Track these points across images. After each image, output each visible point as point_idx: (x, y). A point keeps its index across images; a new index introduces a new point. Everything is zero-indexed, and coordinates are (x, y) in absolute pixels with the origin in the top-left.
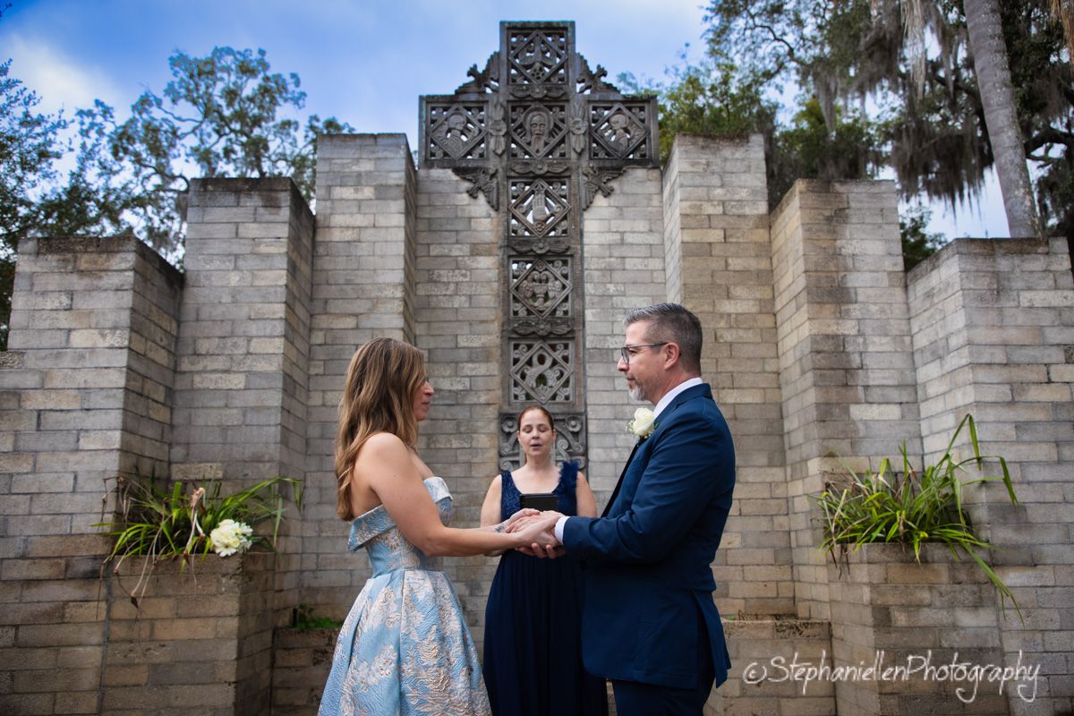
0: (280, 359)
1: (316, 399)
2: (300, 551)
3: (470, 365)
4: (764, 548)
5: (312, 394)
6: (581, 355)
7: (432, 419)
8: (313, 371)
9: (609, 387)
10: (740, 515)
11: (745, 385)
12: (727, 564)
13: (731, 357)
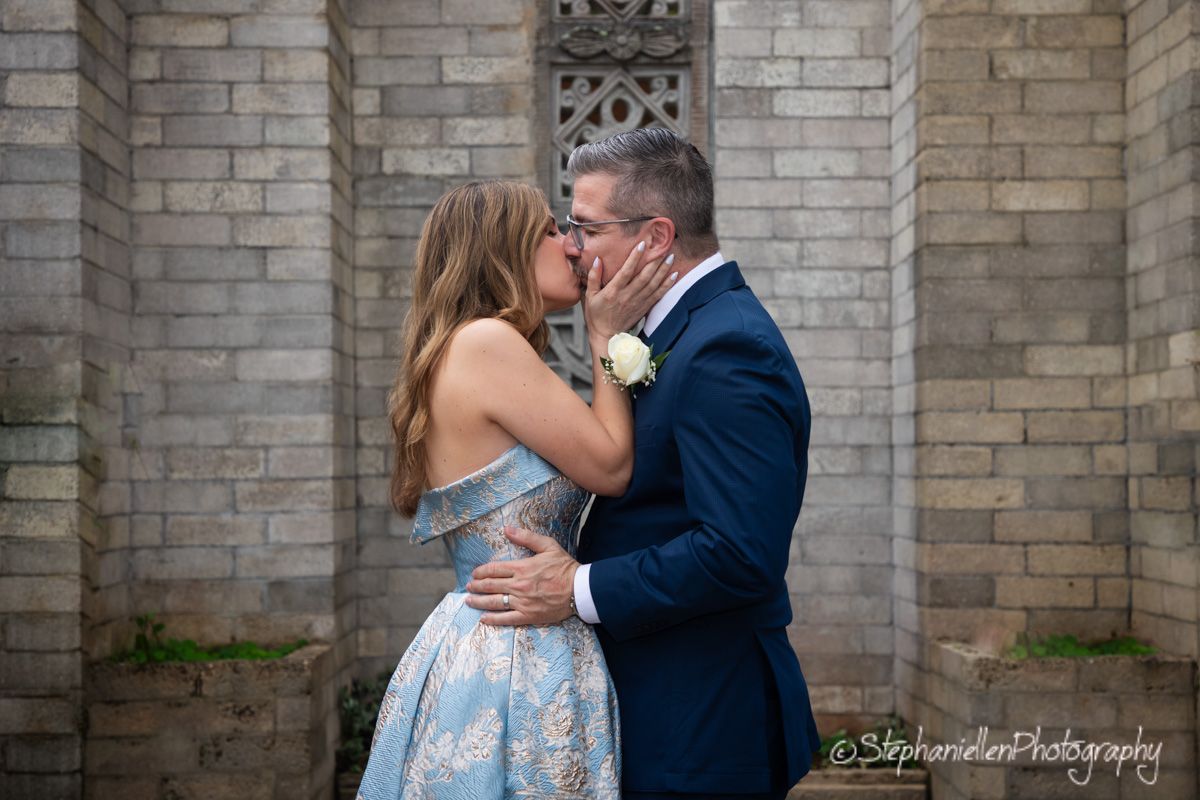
0: (72, 119)
1: (148, 198)
2: (127, 508)
3: (470, 123)
4: (1072, 508)
5: (139, 187)
6: (704, 102)
7: (391, 237)
8: (140, 138)
9: (762, 169)
10: (1025, 442)
11: (1049, 172)
12: (993, 541)
13: (1022, 111)
